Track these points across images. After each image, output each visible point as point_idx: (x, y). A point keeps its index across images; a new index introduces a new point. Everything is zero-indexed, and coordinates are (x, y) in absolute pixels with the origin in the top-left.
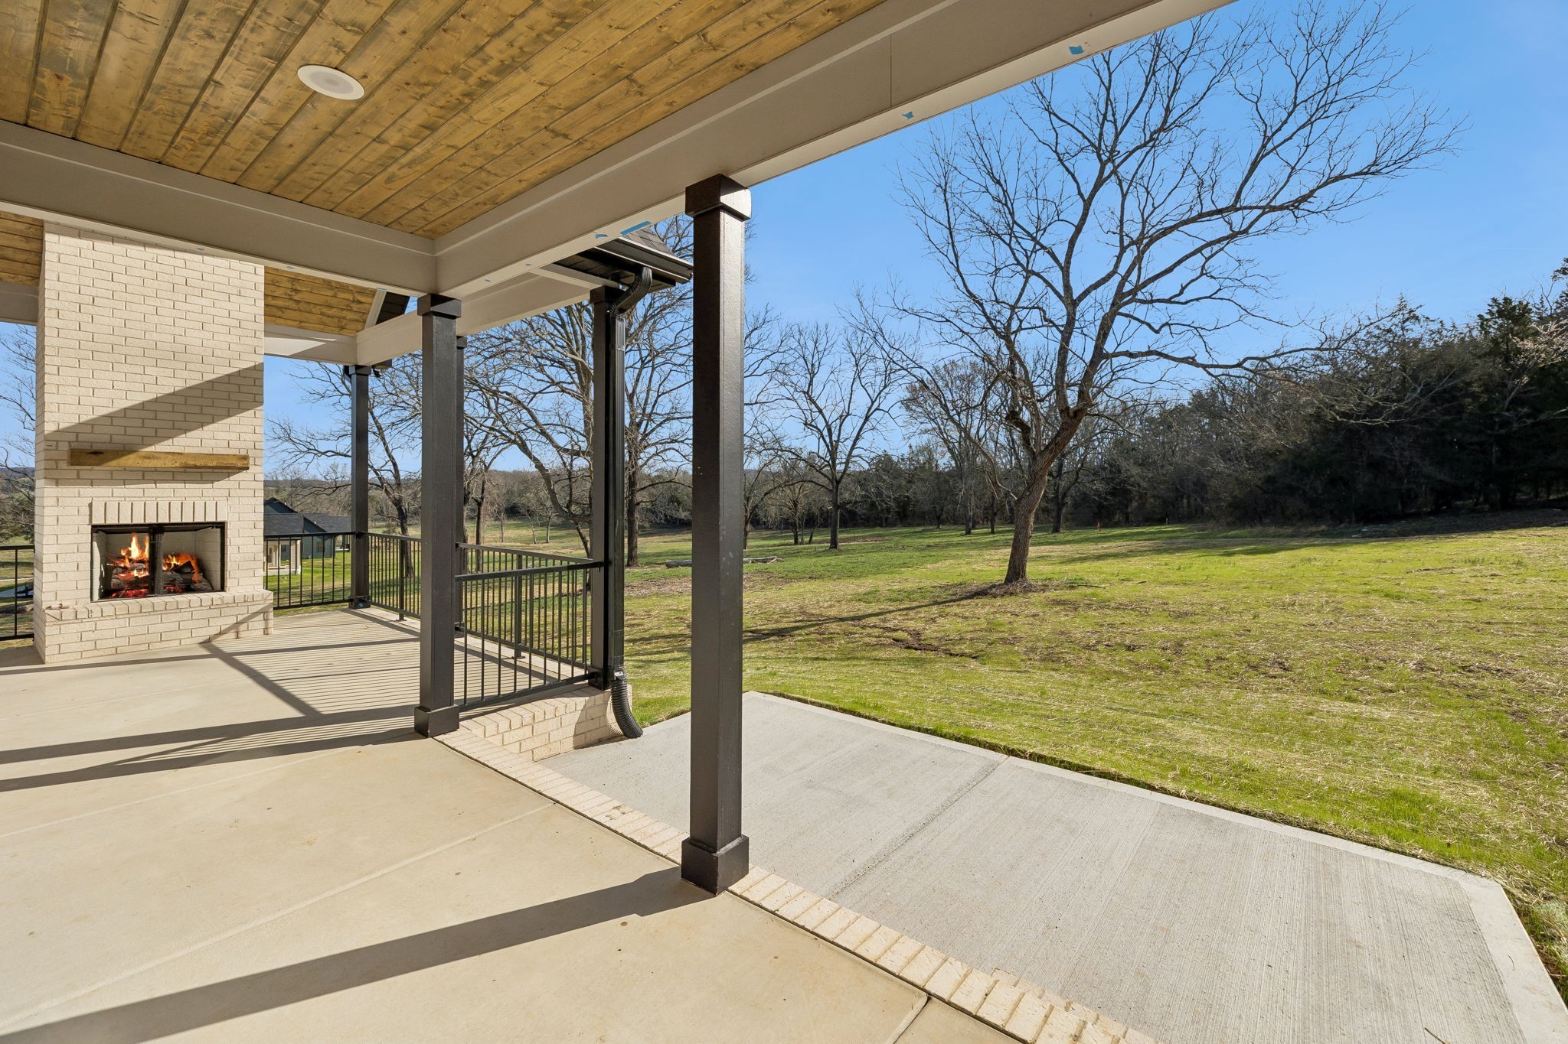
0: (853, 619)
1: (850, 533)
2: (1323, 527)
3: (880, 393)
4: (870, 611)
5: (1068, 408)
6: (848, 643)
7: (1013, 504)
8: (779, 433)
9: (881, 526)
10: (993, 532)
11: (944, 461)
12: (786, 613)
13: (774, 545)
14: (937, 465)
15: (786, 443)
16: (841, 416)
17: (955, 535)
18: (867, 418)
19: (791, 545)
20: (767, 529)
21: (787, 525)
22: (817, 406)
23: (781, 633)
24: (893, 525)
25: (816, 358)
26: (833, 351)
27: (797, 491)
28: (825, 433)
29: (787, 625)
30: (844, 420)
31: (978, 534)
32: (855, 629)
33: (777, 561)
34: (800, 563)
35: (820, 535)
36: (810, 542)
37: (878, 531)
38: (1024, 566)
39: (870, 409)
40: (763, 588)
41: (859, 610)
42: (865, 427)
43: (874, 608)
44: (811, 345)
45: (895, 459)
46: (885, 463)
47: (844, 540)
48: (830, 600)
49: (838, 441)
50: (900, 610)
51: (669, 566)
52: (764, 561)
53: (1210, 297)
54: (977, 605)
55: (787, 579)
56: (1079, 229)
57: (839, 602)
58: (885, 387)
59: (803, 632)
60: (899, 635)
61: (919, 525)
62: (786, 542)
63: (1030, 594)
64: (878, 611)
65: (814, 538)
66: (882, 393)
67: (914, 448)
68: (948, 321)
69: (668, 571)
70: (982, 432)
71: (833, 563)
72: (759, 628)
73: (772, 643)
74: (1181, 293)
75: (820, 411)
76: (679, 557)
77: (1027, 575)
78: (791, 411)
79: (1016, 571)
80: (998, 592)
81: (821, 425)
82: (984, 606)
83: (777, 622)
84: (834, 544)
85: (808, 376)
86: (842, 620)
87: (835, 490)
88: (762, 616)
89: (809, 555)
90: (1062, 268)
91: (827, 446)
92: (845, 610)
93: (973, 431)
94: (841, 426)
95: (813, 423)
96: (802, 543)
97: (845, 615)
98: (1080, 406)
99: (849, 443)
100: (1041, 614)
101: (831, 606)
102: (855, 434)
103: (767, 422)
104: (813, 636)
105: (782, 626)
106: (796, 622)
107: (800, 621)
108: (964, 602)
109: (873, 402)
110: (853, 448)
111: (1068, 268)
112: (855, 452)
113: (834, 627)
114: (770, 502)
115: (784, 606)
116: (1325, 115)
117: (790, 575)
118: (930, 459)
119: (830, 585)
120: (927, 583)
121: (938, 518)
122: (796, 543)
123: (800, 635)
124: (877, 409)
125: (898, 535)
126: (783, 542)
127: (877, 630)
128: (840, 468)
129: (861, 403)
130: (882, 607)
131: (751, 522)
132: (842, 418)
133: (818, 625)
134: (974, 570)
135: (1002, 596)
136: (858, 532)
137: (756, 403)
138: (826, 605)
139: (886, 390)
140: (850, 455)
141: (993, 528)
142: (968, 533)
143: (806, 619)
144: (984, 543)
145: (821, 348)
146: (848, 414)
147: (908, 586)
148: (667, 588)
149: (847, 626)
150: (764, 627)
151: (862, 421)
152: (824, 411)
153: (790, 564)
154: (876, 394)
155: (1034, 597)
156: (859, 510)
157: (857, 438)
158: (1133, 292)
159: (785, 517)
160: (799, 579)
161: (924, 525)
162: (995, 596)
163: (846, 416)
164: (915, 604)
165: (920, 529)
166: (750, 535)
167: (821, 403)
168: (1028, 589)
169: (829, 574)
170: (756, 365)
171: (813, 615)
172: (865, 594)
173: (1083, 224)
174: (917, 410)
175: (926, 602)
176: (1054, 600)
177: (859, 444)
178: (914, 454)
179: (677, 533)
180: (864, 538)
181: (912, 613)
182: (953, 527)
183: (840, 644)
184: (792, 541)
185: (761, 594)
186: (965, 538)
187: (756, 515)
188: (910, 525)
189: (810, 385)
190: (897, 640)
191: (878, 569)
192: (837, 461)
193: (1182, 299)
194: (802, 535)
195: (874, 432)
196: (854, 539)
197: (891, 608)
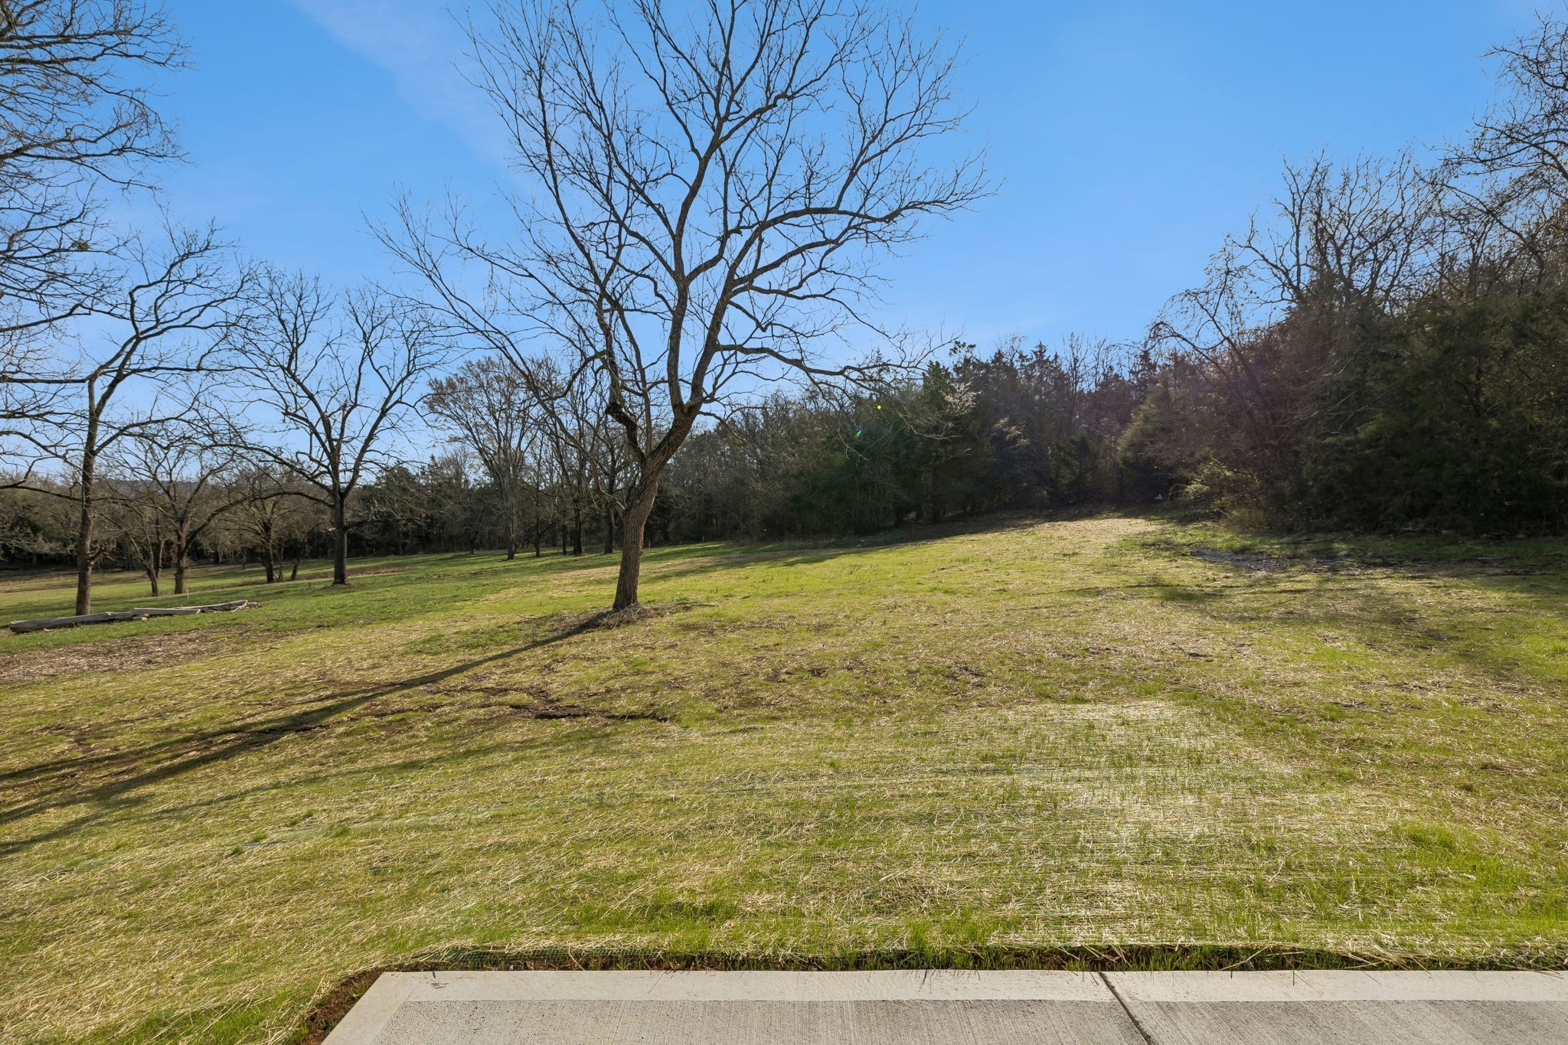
0: (423, 681)
1: (356, 563)
2: (833, 540)
3: (402, 381)
4: (445, 667)
5: (681, 402)
6: (439, 724)
7: (620, 514)
8: (239, 422)
9: (396, 553)
10: (538, 556)
11: (476, 474)
12: (295, 687)
13: (234, 585)
14: (467, 481)
15: (251, 438)
16: (345, 406)
17: (495, 562)
18: (384, 413)
19: (261, 583)
20: (217, 562)
21: (252, 556)
22: (305, 389)
23: (301, 725)
24: (412, 552)
25: (300, 321)
26: (330, 314)
27: (269, 510)
28: (320, 428)
29: (305, 708)
30: (349, 412)
31: (522, 559)
32: (437, 698)
33: (250, 606)
34: (292, 607)
35: (308, 567)
36: (293, 577)
37: (392, 560)
38: (635, 588)
39: (387, 401)
40: (235, 651)
41: (425, 666)
42: (381, 424)
43: (448, 662)
44: (291, 301)
45: (413, 470)
46: (397, 477)
47: (354, 572)
48: (370, 656)
49: (340, 440)
50: (491, 659)
51: (17, 630)
52: (227, 609)
53: (823, 296)
54: (593, 640)
55: (277, 631)
56: (694, 191)
57: (386, 657)
58: (409, 373)
59: (344, 717)
60: (513, 697)
61: (447, 551)
62: (253, 579)
63: (649, 621)
64: (456, 665)
65: (299, 573)
66: (406, 381)
67: (437, 460)
68: (531, 276)
69: (16, 640)
70: (524, 446)
71: (349, 602)
72: (249, 720)
73: (291, 745)
74: (800, 286)
75: (311, 397)
76: (41, 614)
77: (639, 600)
78: (260, 392)
79: (626, 596)
80: (611, 622)
81: (314, 416)
82: (603, 642)
83: (283, 705)
84: (340, 578)
85: (289, 345)
86: (405, 685)
87: (338, 506)
88: (251, 698)
89: (302, 594)
90: (673, 237)
91: (323, 445)
92: (402, 670)
93: (514, 443)
94: (344, 419)
95: (300, 413)
96: (279, 580)
97: (405, 677)
98: (692, 403)
99: (358, 445)
100: (679, 643)
101: (374, 667)
102: (366, 432)
103: (216, 404)
104: (367, 721)
105: (296, 710)
106: (321, 699)
107: (328, 698)
108: (576, 638)
109: (392, 393)
110: (364, 450)
111: (681, 236)
112: (367, 456)
113: (396, 699)
114: (223, 524)
115: (289, 674)
116: (919, 133)
117: (282, 625)
118: (459, 474)
119: (359, 634)
120: (508, 618)
121: (472, 542)
122: (270, 580)
123: (340, 723)
124: (397, 402)
125: (421, 565)
126: (247, 579)
127: (473, 695)
128: (345, 478)
129: (374, 393)
130: (459, 657)
131: (189, 555)
132: (347, 409)
133: (366, 699)
134: (551, 598)
135: (618, 626)
136: (366, 563)
137: (199, 369)
138: (365, 666)
139: (412, 378)
140: (359, 460)
141: (538, 552)
142: (511, 557)
143: (337, 691)
144: (535, 568)
145: (308, 308)
146: (355, 405)
147: (483, 624)
148: (16, 672)
149: (421, 695)
150: (260, 718)
151: (378, 415)
152: (316, 397)
153: (274, 609)
154: (395, 384)
155: (656, 623)
156: (367, 533)
157: (371, 437)
158: (751, 278)
159: (248, 545)
160: (301, 630)
161: (453, 551)
162: (609, 627)
163: (353, 407)
164: (506, 649)
165: (449, 555)
166: (188, 572)
167: (311, 385)
168: (643, 615)
169: (349, 618)
170: (196, 312)
171: (348, 683)
172: (425, 642)
173: (699, 186)
174: (445, 412)
175: (521, 643)
176: (681, 625)
177: (373, 445)
178: (435, 469)
179: (33, 576)
180: (376, 569)
181: (512, 661)
182: (488, 552)
183: (427, 729)
184: (264, 578)
185: (237, 661)
186: (507, 564)
187: (197, 544)
188: (434, 552)
189: (291, 358)
190: (517, 707)
191: (423, 607)
192: (341, 467)
193: (798, 293)
194: (280, 569)
195: (393, 431)
196: (362, 571)
197: (477, 658)
